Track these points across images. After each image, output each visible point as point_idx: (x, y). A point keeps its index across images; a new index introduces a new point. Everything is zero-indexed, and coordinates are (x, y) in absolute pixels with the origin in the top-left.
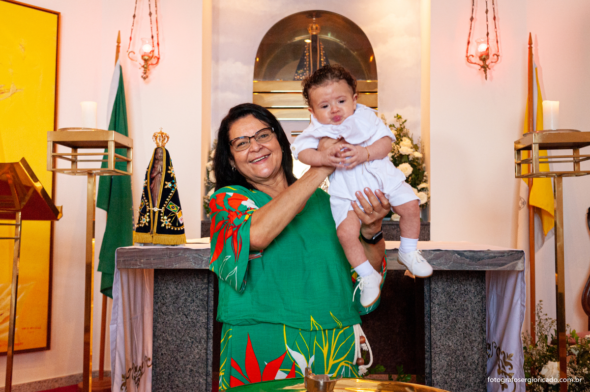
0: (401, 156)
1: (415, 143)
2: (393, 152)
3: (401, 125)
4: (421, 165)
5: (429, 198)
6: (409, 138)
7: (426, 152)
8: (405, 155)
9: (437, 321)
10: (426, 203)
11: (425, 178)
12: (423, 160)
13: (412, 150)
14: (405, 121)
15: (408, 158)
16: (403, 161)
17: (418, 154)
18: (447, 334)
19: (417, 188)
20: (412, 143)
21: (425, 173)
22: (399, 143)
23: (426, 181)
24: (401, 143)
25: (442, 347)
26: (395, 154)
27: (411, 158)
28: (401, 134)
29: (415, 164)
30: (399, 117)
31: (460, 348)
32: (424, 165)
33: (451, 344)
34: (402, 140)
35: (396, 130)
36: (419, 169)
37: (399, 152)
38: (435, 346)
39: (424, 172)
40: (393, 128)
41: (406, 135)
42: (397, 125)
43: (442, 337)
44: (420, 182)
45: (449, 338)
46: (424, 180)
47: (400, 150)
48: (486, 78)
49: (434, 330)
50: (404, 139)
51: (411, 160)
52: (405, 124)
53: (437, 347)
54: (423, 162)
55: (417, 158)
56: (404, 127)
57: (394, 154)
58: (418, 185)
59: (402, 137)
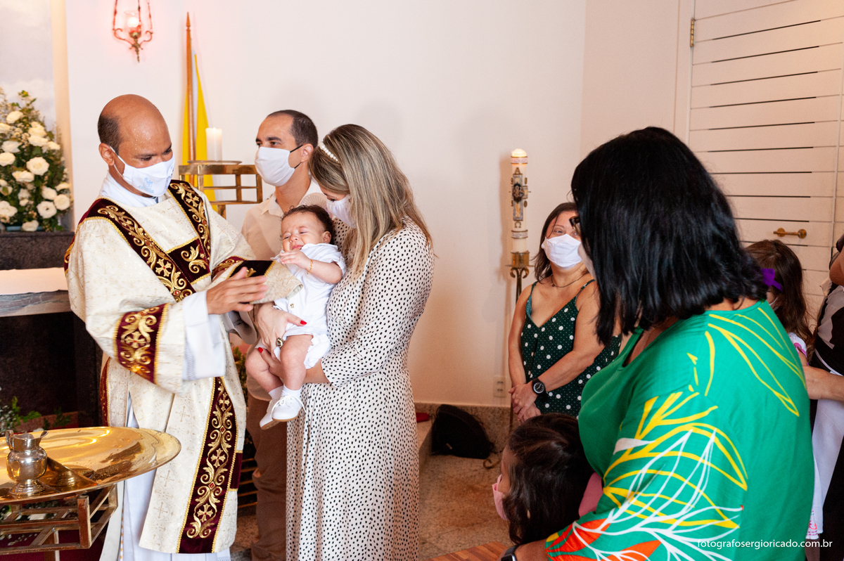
0: (31, 147)
1: (48, 130)
2: (19, 141)
3: (28, 105)
4: (59, 160)
5: (72, 202)
6: (39, 122)
7: (65, 141)
8: (38, 147)
10: (69, 208)
11: (65, 176)
12: (61, 152)
13: (46, 140)
14: (34, 100)
15: (42, 150)
16: (34, 153)
17: (54, 146)
19: (55, 189)
20: (45, 130)
21: (65, 170)
22: (28, 129)
23: (66, 181)
24: (31, 130)
26: (23, 144)
27: (44, 151)
28: (30, 118)
29: (52, 158)
30: (24, 94)
32: (62, 159)
34: (31, 126)
35: (21, 111)
36: (57, 165)
37: (28, 141)
39: (63, 168)
40: (17, 108)
41: (35, 119)
42: (23, 104)
44: (60, 181)
46: (63, 179)
47: (30, 139)
48: (139, 60)
50: (34, 124)
51: (45, 153)
52: (34, 103)
54: (61, 156)
55: (54, 151)
56: (33, 109)
57: (20, 144)
58: (57, 184)
59: (31, 121)
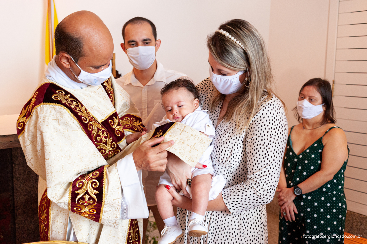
9: (18, 175)
18: (24, 182)
25: (21, 191)
31: (33, 189)
33: (27, 188)
38: (17, 191)
43: (21, 185)
45: (26, 184)
49: (16, 181)
53: (18, 192)
